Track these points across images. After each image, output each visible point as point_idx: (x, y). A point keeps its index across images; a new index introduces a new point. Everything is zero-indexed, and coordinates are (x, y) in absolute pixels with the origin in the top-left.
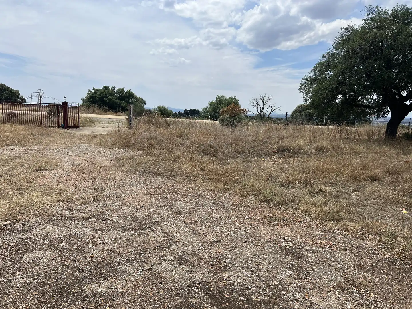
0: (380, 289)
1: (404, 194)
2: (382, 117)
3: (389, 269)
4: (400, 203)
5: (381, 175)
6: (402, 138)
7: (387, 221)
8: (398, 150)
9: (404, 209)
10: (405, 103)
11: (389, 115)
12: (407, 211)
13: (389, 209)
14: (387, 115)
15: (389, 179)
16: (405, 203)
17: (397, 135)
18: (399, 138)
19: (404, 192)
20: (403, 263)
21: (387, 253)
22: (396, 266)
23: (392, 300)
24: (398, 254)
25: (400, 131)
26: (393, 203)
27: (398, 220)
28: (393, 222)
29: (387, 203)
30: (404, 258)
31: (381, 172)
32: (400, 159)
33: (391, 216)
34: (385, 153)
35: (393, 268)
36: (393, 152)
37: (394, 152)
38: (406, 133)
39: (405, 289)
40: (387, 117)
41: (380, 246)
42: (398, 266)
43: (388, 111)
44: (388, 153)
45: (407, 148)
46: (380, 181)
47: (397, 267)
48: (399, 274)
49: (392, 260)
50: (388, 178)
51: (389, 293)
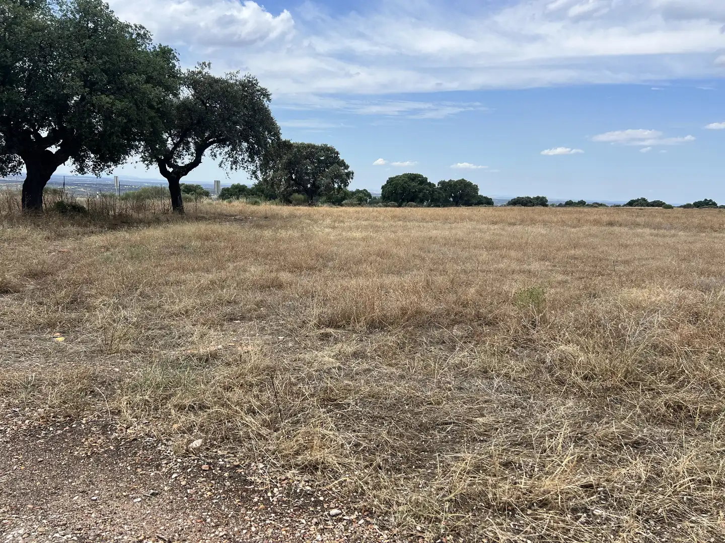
0: (11, 494)
1: (58, 308)
2: (11, 173)
3: (28, 449)
4: (51, 325)
5: (15, 281)
6: (53, 210)
7: (26, 364)
8: (46, 233)
9: (58, 334)
10: (48, 149)
11: (24, 170)
12: (63, 336)
13: (30, 340)
14: (20, 169)
15: (32, 287)
16: (60, 323)
17: (43, 205)
18: (47, 211)
19: (58, 304)
20: (51, 429)
21: (22, 423)
22: (40, 439)
23: (33, 504)
24: (42, 418)
25: (48, 199)
26: (39, 327)
27: (47, 356)
28: (38, 362)
29: (28, 330)
30: (54, 419)
31: (15, 276)
32: (51, 248)
33: (34, 352)
34: (23, 239)
35: (35, 445)
36: (38, 236)
37: (40, 236)
38: (58, 202)
39: (55, 474)
40: (20, 174)
41: (10, 413)
42: (43, 438)
43: (20, 163)
44: (29, 240)
45: (62, 228)
46: (15, 292)
47: (42, 441)
48: (45, 452)
49: (32, 432)
50: (31, 285)
51: (27, 494)
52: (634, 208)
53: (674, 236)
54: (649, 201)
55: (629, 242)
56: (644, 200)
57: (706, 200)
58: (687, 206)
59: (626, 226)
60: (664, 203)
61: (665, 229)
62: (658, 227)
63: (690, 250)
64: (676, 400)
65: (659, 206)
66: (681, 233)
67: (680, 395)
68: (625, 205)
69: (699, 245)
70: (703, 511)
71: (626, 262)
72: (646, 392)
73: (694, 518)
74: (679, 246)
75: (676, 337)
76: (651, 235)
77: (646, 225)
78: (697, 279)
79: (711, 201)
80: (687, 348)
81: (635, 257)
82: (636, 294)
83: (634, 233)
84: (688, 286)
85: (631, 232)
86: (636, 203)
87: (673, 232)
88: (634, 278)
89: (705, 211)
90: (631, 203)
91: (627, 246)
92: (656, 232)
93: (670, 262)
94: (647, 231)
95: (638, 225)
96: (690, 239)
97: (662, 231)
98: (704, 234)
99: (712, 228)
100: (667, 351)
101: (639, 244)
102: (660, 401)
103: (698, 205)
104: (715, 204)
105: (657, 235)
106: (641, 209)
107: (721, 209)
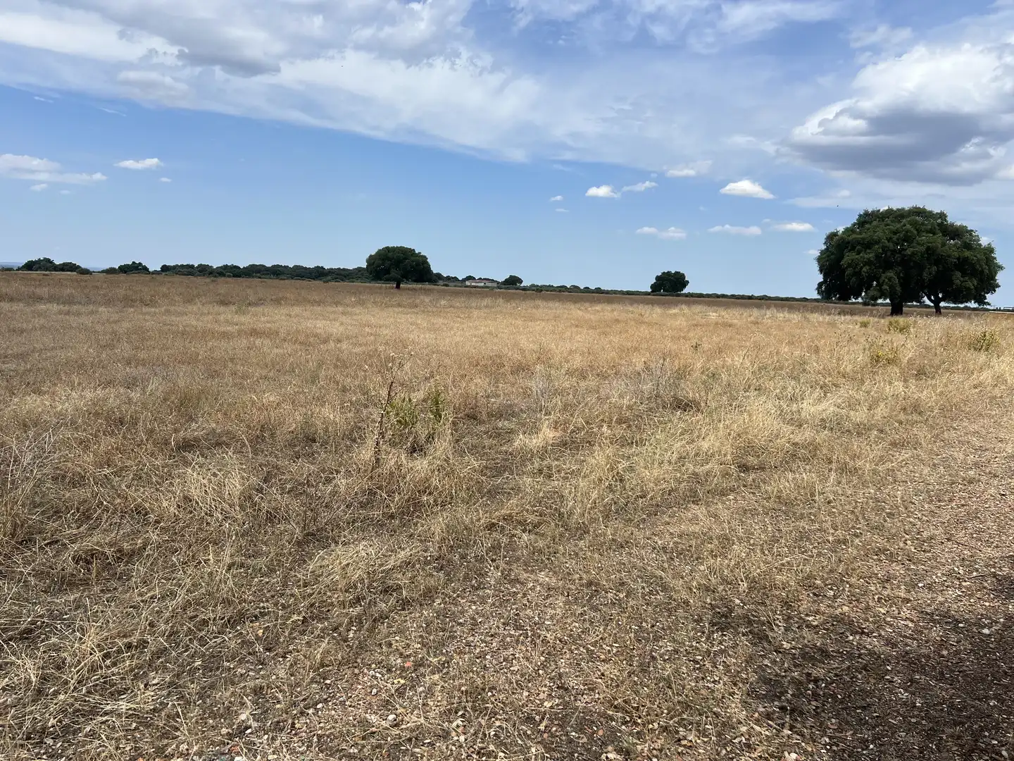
52: (34, 274)
53: (92, 313)
54: (57, 262)
55: (25, 326)
56: (48, 261)
57: (134, 262)
58: (111, 271)
59: (20, 300)
60: (79, 267)
61: (80, 303)
62: (70, 301)
63: (114, 333)
64: (90, 548)
65: (72, 271)
66: (101, 309)
67: (95, 539)
68: (19, 269)
69: (126, 325)
70: (121, 691)
71: (22, 356)
72: (47, 549)
73: (109, 707)
74: (99, 328)
75: (90, 458)
76: (60, 312)
77: (52, 299)
78: (122, 371)
79: (140, 264)
80: (107, 471)
81: (34, 348)
82: (32, 403)
83: (33, 312)
84: (109, 383)
85: (28, 310)
86: (38, 266)
87: (91, 307)
88: (31, 380)
89: (134, 277)
90: (30, 266)
91: (22, 331)
92: (67, 308)
93: (87, 351)
94: (55, 307)
95: (40, 299)
96: (115, 317)
97: (75, 308)
98: (132, 310)
99: (141, 301)
100: (78, 481)
101: (43, 327)
102: (67, 556)
103: (125, 269)
104: (145, 269)
105: (68, 313)
106: (44, 275)
107: (154, 275)
